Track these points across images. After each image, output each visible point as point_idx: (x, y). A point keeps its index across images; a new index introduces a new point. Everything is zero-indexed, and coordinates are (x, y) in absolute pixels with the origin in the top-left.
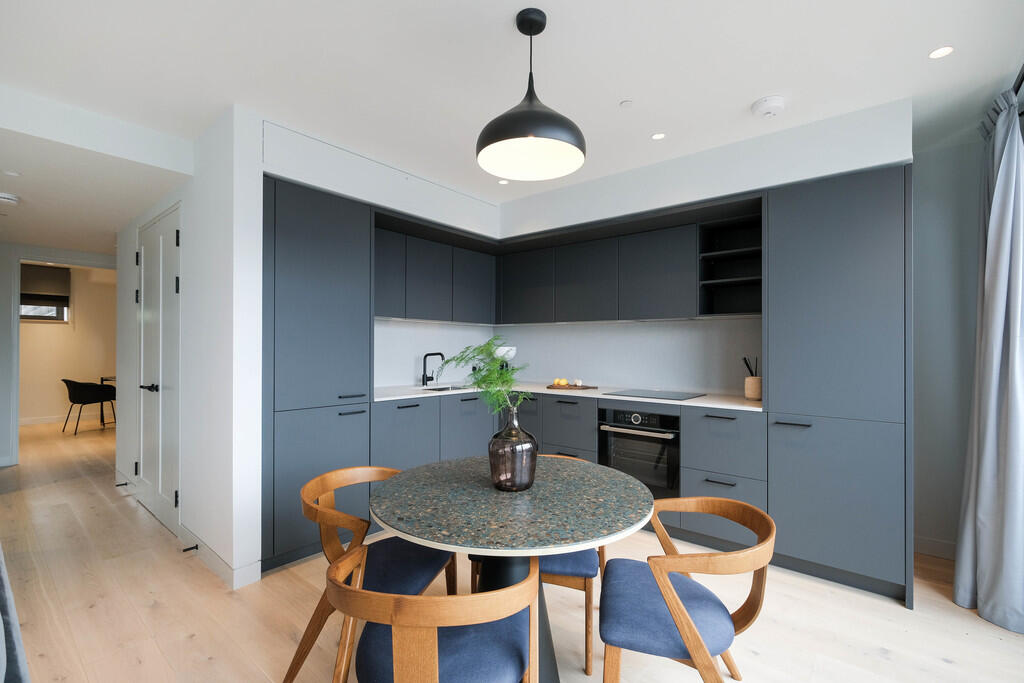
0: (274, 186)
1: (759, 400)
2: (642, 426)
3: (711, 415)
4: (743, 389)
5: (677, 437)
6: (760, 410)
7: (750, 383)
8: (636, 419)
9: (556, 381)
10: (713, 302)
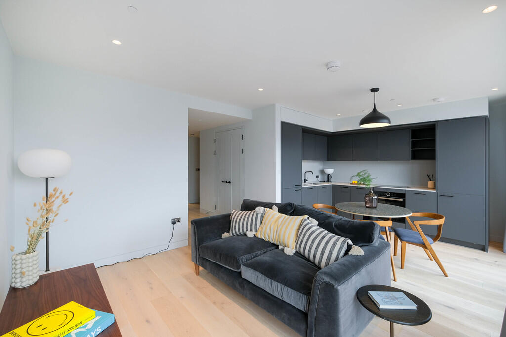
0: (284, 125)
1: (434, 189)
2: (391, 197)
3: (416, 193)
4: (427, 185)
5: (404, 200)
6: (435, 191)
7: (430, 184)
8: (388, 194)
9: (354, 182)
10: (415, 156)
